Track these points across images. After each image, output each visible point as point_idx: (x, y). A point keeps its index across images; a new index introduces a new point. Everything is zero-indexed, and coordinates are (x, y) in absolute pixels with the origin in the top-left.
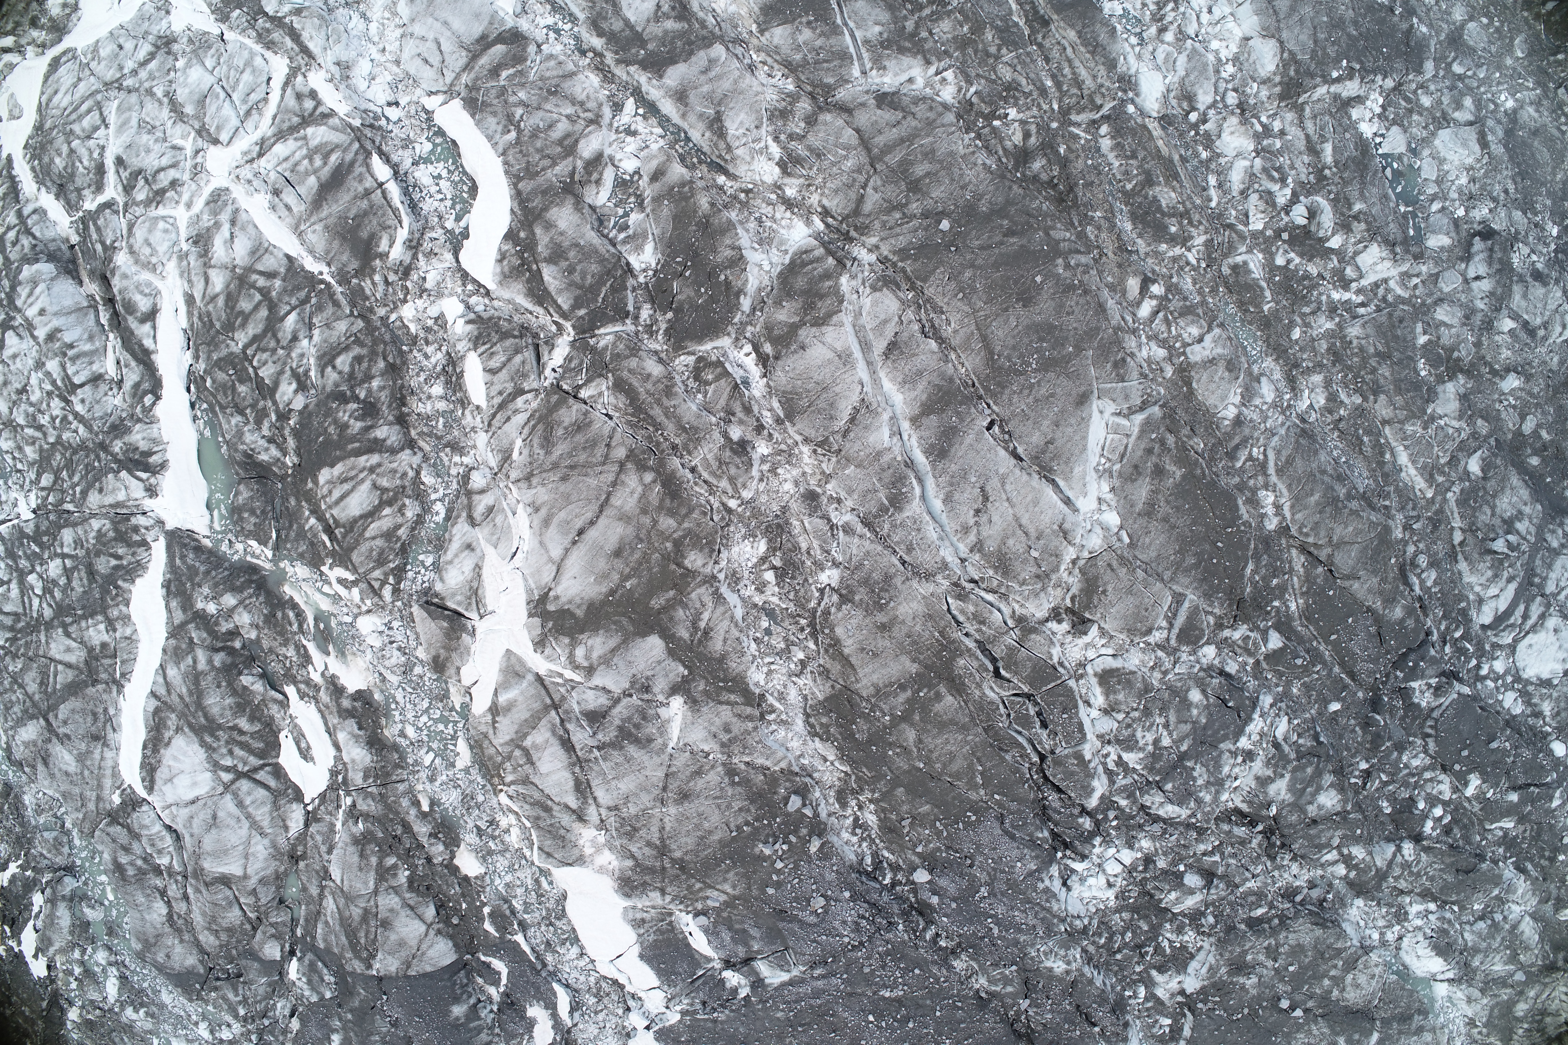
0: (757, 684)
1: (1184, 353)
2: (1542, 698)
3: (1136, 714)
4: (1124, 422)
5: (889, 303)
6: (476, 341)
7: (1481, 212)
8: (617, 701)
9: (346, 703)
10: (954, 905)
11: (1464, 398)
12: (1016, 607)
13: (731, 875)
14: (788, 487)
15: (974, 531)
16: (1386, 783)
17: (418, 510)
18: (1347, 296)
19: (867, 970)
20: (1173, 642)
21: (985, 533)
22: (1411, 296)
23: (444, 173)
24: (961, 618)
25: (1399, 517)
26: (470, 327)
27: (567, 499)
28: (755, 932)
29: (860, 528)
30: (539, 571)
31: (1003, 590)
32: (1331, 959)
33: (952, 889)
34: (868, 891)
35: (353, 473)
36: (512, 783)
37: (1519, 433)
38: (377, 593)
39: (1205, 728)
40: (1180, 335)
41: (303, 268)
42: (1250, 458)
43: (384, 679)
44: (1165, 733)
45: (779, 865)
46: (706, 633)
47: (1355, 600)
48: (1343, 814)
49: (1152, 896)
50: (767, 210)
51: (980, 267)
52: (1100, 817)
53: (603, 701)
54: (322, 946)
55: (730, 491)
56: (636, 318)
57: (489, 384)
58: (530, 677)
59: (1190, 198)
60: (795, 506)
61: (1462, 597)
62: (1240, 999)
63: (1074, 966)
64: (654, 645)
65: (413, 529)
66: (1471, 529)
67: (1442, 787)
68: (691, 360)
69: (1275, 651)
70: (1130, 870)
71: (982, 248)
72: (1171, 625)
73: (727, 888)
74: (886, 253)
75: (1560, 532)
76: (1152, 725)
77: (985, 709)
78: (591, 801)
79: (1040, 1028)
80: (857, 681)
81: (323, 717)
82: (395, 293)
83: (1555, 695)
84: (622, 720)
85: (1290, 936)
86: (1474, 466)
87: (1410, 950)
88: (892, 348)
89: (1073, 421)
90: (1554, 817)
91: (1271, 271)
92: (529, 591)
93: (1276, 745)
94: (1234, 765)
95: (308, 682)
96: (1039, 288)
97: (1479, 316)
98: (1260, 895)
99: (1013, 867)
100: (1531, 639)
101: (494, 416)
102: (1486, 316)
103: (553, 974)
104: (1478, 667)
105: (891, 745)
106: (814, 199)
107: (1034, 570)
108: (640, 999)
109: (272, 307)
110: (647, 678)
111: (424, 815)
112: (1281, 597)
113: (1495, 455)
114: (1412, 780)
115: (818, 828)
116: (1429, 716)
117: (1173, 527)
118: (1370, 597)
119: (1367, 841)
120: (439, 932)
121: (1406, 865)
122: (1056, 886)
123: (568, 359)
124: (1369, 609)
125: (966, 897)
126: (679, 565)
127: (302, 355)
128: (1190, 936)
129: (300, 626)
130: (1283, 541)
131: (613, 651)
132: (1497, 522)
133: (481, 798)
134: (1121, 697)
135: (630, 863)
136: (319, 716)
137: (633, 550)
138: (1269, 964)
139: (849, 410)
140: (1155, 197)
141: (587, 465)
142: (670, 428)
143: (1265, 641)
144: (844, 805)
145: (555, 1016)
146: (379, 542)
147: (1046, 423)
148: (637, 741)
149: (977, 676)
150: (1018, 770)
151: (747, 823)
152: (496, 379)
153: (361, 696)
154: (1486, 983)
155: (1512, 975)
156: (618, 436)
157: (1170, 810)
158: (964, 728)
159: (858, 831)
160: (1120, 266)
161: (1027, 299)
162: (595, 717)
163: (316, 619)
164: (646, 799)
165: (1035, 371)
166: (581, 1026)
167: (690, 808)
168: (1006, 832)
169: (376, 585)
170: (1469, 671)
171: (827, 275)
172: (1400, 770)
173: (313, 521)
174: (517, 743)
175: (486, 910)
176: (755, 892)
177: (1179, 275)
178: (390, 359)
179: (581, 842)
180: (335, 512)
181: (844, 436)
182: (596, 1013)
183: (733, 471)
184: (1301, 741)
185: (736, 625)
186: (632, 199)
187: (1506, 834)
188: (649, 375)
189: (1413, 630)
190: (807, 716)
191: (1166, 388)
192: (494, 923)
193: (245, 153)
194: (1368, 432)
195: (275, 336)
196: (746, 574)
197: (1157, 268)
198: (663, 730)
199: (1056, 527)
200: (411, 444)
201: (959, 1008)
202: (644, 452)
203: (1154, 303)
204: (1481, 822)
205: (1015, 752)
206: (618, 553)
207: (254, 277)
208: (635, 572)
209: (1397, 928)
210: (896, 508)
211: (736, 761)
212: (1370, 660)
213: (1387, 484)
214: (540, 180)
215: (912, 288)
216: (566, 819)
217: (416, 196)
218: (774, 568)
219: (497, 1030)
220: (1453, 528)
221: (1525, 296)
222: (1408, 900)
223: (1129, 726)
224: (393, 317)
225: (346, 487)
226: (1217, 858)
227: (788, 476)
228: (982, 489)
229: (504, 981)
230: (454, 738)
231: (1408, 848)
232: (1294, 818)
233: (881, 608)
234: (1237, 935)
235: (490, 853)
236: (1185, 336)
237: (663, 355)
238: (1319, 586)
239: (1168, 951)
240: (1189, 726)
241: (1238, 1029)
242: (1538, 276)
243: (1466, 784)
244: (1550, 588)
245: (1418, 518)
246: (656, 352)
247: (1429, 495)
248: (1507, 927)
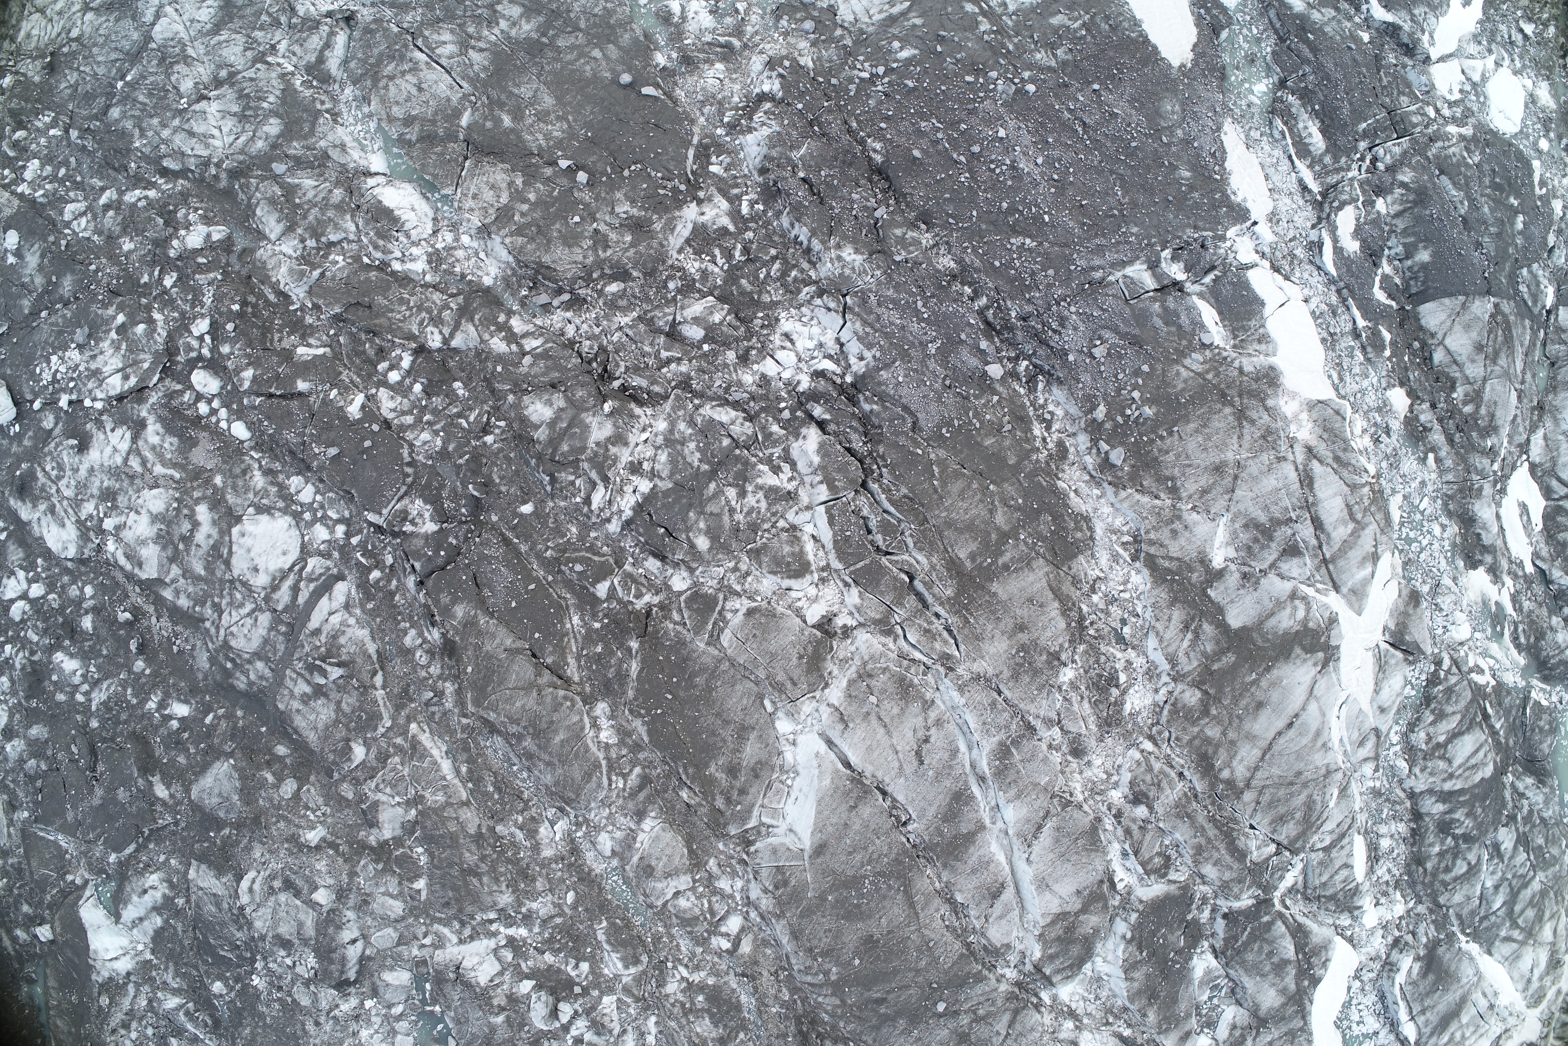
0: (1138, 572)
1: (694, 881)
2: (266, 493)
3: (766, 526)
4: (765, 820)
5: (996, 934)
6: (1356, 891)
7: (347, 1006)
8: (1272, 566)
9: (1489, 559)
10: (963, 336)
11: (373, 824)
12: (891, 645)
13: (1180, 386)
14: (1098, 762)
15: (930, 722)
16: (459, 415)
17: (1413, 737)
18: (511, 931)
19: (1051, 272)
20: (721, 596)
21: (920, 719)
22: (431, 925)
23: (1354, 1026)
24: (945, 634)
25: (449, 704)
26: (1359, 904)
27: (1299, 756)
28: (1158, 322)
29: (1038, 724)
30: (1328, 689)
31: (905, 663)
32: (529, 225)
33: (965, 354)
34: (1048, 357)
35: (1467, 773)
36: (1363, 485)
37: (302, 781)
38: (1455, 662)
39: (690, 506)
40: (697, 898)
41: (1481, 945)
42: (625, 776)
43: (1455, 579)
44: (733, 503)
45: (1136, 394)
46: (1187, 627)
47: (507, 625)
48: (519, 390)
49: (737, 317)
50: (1091, 1008)
51: (910, 970)
52: (799, 413)
53: (1284, 567)
54: (1527, 322)
55: (1152, 759)
56: (1214, 910)
57: (1350, 855)
58: (1344, 590)
59: (682, 1028)
60: (1093, 743)
61: (373, 614)
62: (634, 188)
63: (833, 253)
64: (1236, 619)
65: (1418, 719)
66: (365, 689)
67: (391, 405)
68: (1173, 876)
69: (604, 579)
70: (765, 352)
71: (908, 987)
72: (720, 613)
73: (1184, 373)
74: (991, 976)
75: (252, 677)
76: (749, 513)
77: (925, 543)
78: (1301, 467)
79: (863, 182)
80: (1047, 574)
81: (1505, 543)
82: (1408, 925)
83: (251, 495)
84: (1269, 547)
85: (580, 258)
86: (359, 752)
87: (424, 219)
88: (995, 895)
89: (830, 829)
90: (249, 356)
91: (594, 957)
92: (1336, 670)
93: (606, 479)
94: (654, 459)
95: (1515, 577)
96: (856, 954)
97: (351, 903)
98: (613, 305)
99: (906, 376)
100: (286, 562)
101: (1349, 827)
102: (344, 904)
103: (1331, 281)
104: (348, 535)
105: (1018, 508)
106: (1048, 1019)
107: (873, 683)
108: (1257, 252)
109: (1510, 914)
110: (1244, 586)
111: (1433, 449)
112: (590, 630)
113: (334, 763)
114: (427, 417)
115: (1094, 429)
116: (410, 486)
117: (718, 715)
118: (492, 629)
119: (482, 354)
120: (1433, 335)
121: (437, 321)
122: (854, 348)
123: (1282, 878)
124: (491, 615)
125: (951, 344)
126: (1206, 693)
127: (1493, 873)
128: (693, 266)
129: (1516, 629)
130: (588, 689)
131: (1272, 614)
132: (334, 695)
133: (1384, 464)
134: (787, 549)
135: (1270, 403)
136: (1510, 545)
137: (1246, 709)
138: (602, 227)
139: (1042, 837)
140: (716, 1026)
141: (1278, 786)
142: (1201, 818)
143: (612, 589)
144: (1060, 444)
145: (1335, 240)
146: (1449, 709)
147: (856, 827)
148: (1257, 526)
149: (934, 578)
150: (897, 478)
151: (1162, 438)
152: (1344, 860)
153: (1472, 564)
154: (322, 165)
155: (288, 170)
156: (1249, 812)
157: (724, 415)
158: (949, 524)
159: (1047, 416)
160: (756, 963)
161: (869, 942)
162: (1292, 550)
163: (1502, 634)
164: (1253, 468)
165: (865, 877)
166: (1309, 224)
167: (1214, 457)
168: (912, 414)
169: (1454, 670)
170: (360, 531)
171: (1052, 958)
172: (443, 429)
173: (1498, 726)
174: (1360, 526)
175: (1387, 353)
176: (1159, 367)
177: (694, 954)
178: (1421, 869)
179: (1310, 425)
180: (1484, 737)
181: (1048, 812)
182: (1294, 239)
183: (1148, 778)
184: (572, 478)
185: (1157, 633)
186: (1204, 1012)
187: (303, 337)
188: (1215, 865)
189: (441, 590)
190: (1092, 538)
191: (716, 848)
192: (1383, 340)
193: (1511, 1037)
194: (487, 794)
195: (1512, 889)
196: (1140, 678)
197: (716, 959)
198: (1234, 535)
199: (851, 725)
200: (1412, 795)
201: (951, 216)
202: (1227, 796)
203: (723, 929)
204: (337, 356)
205: (897, 495)
206: (1260, 705)
207: (1520, 938)
208: (1246, 688)
209: (440, 246)
210: (1005, 745)
211: (1169, 502)
212: (488, 559)
213: (464, 741)
214: (1284, 1029)
215: (968, 945)
216: (1322, 449)
217: (1379, 1006)
218: (1117, 686)
219: (1387, 228)
220: (384, 687)
221: (301, 925)
222: (428, 278)
223: (774, 514)
224: (1411, 904)
225: (1473, 761)
226: (664, 354)
227: (1096, 771)
228: (921, 763)
229: (1378, 279)
230: (1402, 524)
231: (435, 341)
232: (580, 393)
233: (1023, 648)
234: (644, 265)
235: (1379, 410)
236: (693, 898)
237: (1198, 880)
238: (550, 643)
239: (717, 252)
240: (708, 509)
241: (634, 152)
242: (286, 944)
243: (363, 407)
244: (265, 619)
245: (428, 703)
246: (1204, 883)
247: (413, 726)
248: (300, 231)
